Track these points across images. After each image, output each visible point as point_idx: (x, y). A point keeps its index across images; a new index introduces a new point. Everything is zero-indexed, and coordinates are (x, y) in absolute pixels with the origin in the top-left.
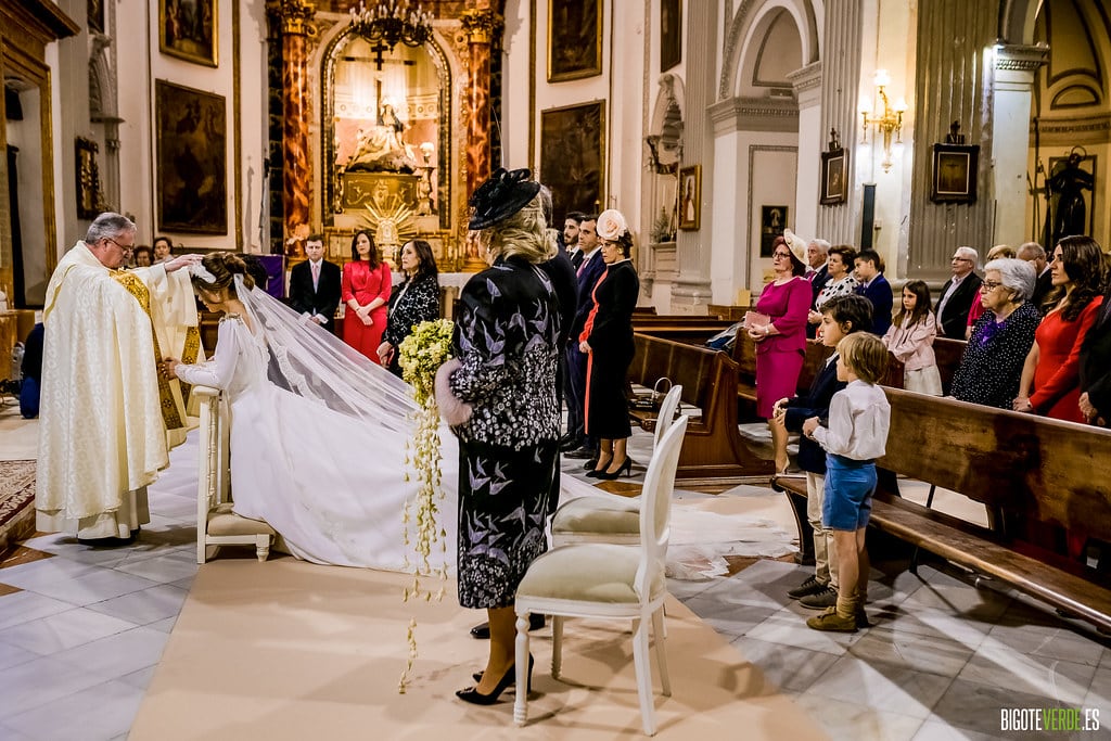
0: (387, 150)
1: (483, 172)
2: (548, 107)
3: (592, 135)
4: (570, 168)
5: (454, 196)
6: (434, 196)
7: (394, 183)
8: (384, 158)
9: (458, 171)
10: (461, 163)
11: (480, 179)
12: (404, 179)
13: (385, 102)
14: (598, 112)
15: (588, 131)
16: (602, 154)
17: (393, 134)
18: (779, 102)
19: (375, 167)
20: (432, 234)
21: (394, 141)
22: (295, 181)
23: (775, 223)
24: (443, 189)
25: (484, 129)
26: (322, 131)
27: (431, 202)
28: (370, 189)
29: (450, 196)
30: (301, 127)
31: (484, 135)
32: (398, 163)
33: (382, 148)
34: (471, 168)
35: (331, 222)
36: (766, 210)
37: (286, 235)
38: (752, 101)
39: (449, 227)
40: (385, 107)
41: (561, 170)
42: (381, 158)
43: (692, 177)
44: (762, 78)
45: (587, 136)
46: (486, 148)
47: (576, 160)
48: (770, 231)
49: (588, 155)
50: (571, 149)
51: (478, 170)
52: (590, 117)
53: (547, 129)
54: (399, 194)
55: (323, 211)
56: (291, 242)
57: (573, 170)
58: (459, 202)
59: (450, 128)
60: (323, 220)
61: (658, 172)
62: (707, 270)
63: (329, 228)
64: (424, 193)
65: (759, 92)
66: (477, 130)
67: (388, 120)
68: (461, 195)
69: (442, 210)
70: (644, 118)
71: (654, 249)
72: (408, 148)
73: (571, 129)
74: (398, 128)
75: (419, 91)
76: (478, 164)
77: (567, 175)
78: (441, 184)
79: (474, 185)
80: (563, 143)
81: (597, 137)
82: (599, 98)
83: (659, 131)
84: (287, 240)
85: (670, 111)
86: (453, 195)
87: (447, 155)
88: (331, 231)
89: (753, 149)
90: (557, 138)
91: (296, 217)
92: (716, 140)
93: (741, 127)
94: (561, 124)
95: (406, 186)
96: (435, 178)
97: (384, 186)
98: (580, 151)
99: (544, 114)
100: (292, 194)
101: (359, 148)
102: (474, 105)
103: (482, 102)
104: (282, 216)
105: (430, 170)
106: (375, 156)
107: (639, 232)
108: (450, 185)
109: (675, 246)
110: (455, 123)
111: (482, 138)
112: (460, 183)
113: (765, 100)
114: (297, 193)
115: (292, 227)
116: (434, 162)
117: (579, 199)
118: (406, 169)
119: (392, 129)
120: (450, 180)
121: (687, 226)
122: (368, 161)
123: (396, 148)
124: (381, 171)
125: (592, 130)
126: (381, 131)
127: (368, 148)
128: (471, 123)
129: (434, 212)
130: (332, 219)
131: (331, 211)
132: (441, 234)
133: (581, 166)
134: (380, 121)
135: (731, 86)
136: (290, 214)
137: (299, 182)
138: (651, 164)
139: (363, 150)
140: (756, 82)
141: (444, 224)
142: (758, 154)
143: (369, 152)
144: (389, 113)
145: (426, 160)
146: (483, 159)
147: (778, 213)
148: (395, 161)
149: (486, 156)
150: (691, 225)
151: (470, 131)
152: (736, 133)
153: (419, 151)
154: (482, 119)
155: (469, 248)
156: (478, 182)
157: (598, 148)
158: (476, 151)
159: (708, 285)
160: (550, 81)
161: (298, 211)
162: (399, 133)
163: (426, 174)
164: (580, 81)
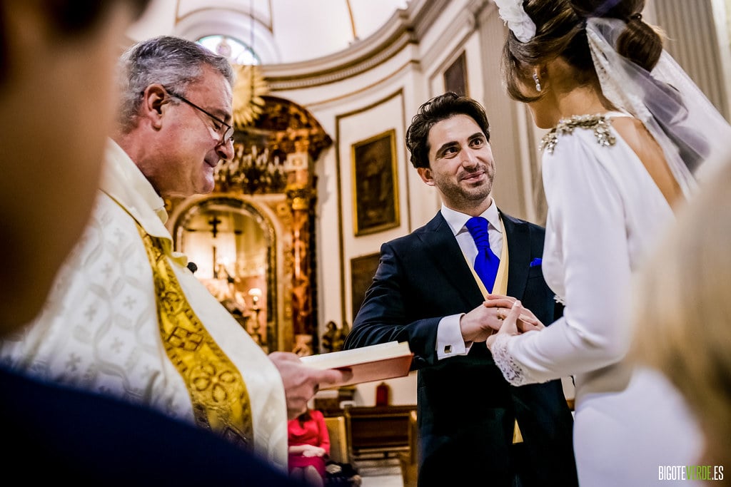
1: (306, 308)
2: (356, 255)
5: (281, 329)
6: (262, 331)
9: (283, 309)
10: (285, 303)
11: (303, 314)
13: (219, 262)
17: (226, 285)
21: (227, 291)
24: (271, 325)
25: (305, 274)
27: (260, 336)
29: (276, 329)
31: (306, 279)
32: (231, 308)
34: (296, 305)
46: (307, 289)
51: (301, 308)
53: (357, 273)
58: (285, 334)
59: (276, 276)
66: (300, 275)
67: (222, 275)
68: (286, 328)
69: (270, 341)
72: (238, 295)
74: (231, 280)
75: (243, 254)
76: (302, 302)
78: (269, 320)
79: (299, 319)
86: (279, 329)
87: (274, 297)
96: (263, 316)
99: (353, 262)
102: (297, 256)
103: (304, 254)
105: (259, 311)
108: (277, 321)
110: (280, 271)
111: (304, 282)
112: (286, 318)
116: (262, 304)
118: (237, 312)
119: (225, 281)
120: (277, 317)
123: (230, 295)
126: (216, 283)
128: (294, 270)
129: (263, 344)
134: (216, 275)
144: (222, 270)
145: (254, 303)
146: (306, 298)
148: (228, 306)
149: (308, 296)
151: (294, 276)
153: (248, 298)
154: (304, 267)
156: (303, 317)
158: (300, 292)
160: (357, 235)
162: (232, 284)
163: (255, 314)
164: (382, 233)
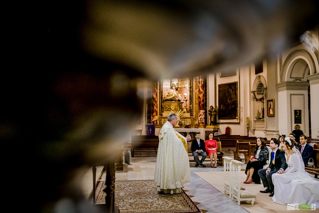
0: (174, 96)
2: (220, 83)
3: (234, 91)
4: (227, 100)
6: (188, 107)
7: (176, 104)
8: (173, 97)
9: (195, 101)
11: (202, 103)
12: (179, 103)
13: (173, 83)
14: (236, 84)
15: (233, 90)
16: (237, 96)
17: (175, 91)
18: (298, 82)
19: (171, 100)
20: (188, 118)
21: (176, 93)
22: (154, 104)
23: (298, 114)
24: (191, 106)
25: (203, 90)
26: (160, 91)
27: (187, 109)
28: (170, 106)
29: (193, 107)
30: (156, 90)
31: (203, 91)
32: (177, 99)
33: (172, 95)
34: (200, 100)
35: (162, 115)
36: (296, 111)
37: (152, 119)
38: (290, 82)
39: (193, 116)
40: (173, 84)
41: (225, 100)
42: (172, 98)
43: (272, 103)
44: (292, 76)
45: (232, 91)
46: (204, 95)
47: (229, 98)
48: (297, 117)
49: (233, 96)
50: (228, 95)
51: (202, 101)
52: (233, 86)
53: (220, 89)
54: (177, 107)
55: (160, 112)
56: (153, 120)
57: (228, 100)
58: (195, 109)
59: (193, 89)
60: (160, 114)
61: (256, 101)
62: (278, 128)
63: (161, 116)
64: (184, 106)
65: (292, 80)
66: (201, 90)
67: (174, 88)
68: (196, 107)
69: (190, 111)
70: (250, 86)
71: (255, 121)
72: (179, 95)
73: (228, 89)
74: (177, 90)
75: (180, 80)
76: (202, 99)
77: (227, 102)
78: (190, 104)
79: (201, 104)
80: (225, 93)
81: (236, 91)
82: (236, 81)
83: (255, 90)
84: (152, 120)
85: (259, 84)
86: (194, 107)
87: (192, 97)
88: (162, 117)
89: (291, 95)
90: (223, 92)
91: (155, 114)
92: (278, 93)
93: (287, 89)
94: (224, 88)
95: (179, 105)
96: (188, 102)
97: (173, 105)
98: (230, 95)
99: (219, 86)
100: (154, 108)
101: (166, 95)
102: (200, 84)
103: (202, 83)
104: (151, 113)
105: (186, 100)
106: (171, 97)
107: (249, 117)
108: (193, 105)
109: (264, 121)
111: (203, 92)
112: (196, 104)
113: (294, 82)
114: (155, 108)
115: (154, 116)
117: (230, 108)
118: (179, 100)
119: (175, 90)
120: (193, 103)
121: (270, 115)
122: (169, 98)
123: (176, 95)
124: (172, 101)
125: (234, 90)
126: (172, 90)
127: (169, 95)
128: (199, 88)
129: (188, 112)
130: (162, 114)
131: (162, 112)
132: (191, 117)
133: (231, 99)
134: (172, 88)
135: (284, 78)
136: (153, 113)
137: (155, 105)
138: (253, 99)
139: (167, 96)
140: (291, 77)
141: (191, 115)
142: (292, 96)
143: (169, 96)
144: (174, 86)
145: (185, 98)
146: (203, 98)
147: (299, 112)
148: (176, 98)
149: (204, 97)
150: (272, 115)
151: (199, 90)
152: (286, 91)
153: (183, 96)
154: (203, 87)
155: (200, 121)
156: (202, 104)
157: (236, 94)
158: (201, 96)
159: (278, 131)
160: (221, 77)
161: (155, 112)
162: (177, 91)
163: (185, 102)
164: (230, 77)
